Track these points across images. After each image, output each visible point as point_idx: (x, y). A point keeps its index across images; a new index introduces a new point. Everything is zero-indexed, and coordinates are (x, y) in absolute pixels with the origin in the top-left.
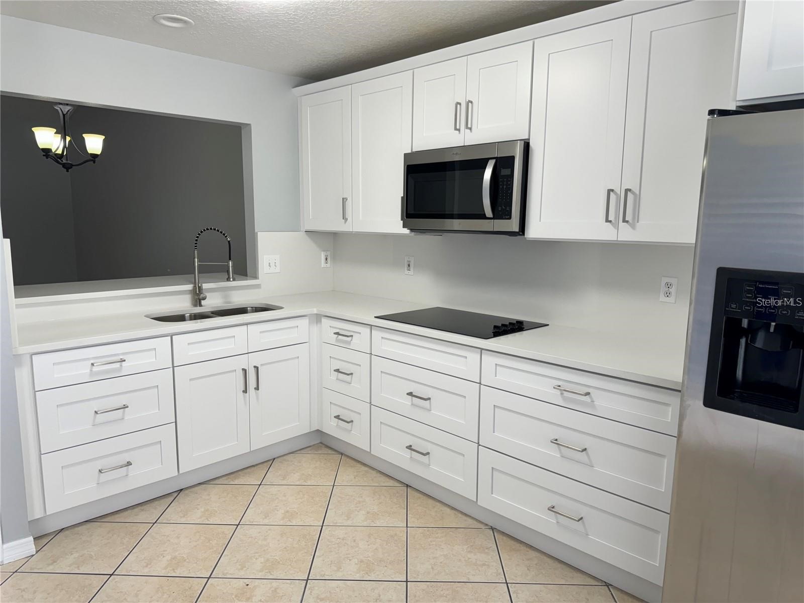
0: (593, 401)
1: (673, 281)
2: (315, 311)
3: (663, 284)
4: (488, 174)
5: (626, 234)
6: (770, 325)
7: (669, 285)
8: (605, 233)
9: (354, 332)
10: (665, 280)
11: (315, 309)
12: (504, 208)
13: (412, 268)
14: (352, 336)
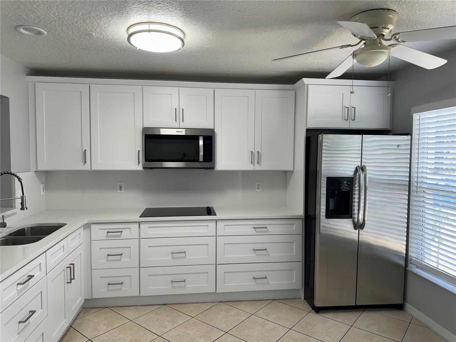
0: (268, 230)
1: (260, 183)
2: (86, 221)
3: (257, 185)
4: (201, 143)
5: (257, 168)
6: (335, 192)
7: (258, 185)
8: (250, 167)
9: (122, 229)
10: (257, 183)
11: (86, 220)
12: (208, 157)
13: (123, 189)
14: (121, 232)
